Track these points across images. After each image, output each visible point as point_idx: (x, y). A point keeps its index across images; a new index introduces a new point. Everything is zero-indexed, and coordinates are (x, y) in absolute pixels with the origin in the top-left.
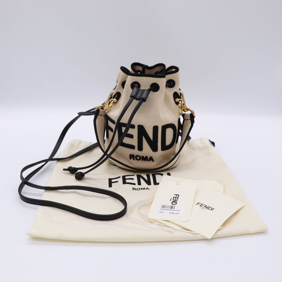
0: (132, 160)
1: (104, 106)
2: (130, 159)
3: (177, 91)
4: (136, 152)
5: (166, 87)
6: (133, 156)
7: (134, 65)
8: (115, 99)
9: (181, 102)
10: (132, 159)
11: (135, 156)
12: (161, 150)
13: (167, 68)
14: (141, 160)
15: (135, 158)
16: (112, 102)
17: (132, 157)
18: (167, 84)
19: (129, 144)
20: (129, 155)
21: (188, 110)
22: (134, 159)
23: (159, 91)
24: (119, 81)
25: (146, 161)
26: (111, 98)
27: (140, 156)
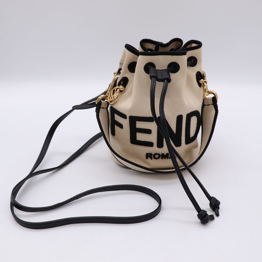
0: (149, 160)
1: (107, 97)
2: (147, 158)
3: (200, 71)
4: (155, 149)
5: (187, 66)
6: (151, 154)
7: (144, 42)
8: (121, 87)
9: (206, 83)
10: (149, 158)
11: (153, 154)
12: (185, 143)
13: (184, 43)
14: (161, 158)
15: (152, 157)
16: (118, 90)
17: (149, 156)
18: (189, 62)
19: (145, 141)
20: (145, 154)
21: (209, 93)
22: (152, 159)
23: (179, 71)
24: (124, 63)
25: (166, 159)
26: (115, 85)
27: (159, 154)
